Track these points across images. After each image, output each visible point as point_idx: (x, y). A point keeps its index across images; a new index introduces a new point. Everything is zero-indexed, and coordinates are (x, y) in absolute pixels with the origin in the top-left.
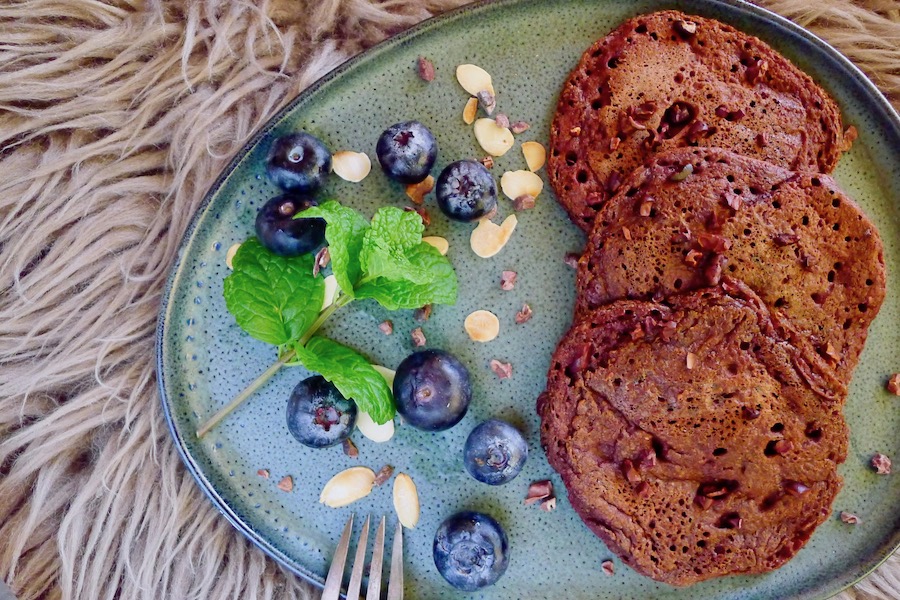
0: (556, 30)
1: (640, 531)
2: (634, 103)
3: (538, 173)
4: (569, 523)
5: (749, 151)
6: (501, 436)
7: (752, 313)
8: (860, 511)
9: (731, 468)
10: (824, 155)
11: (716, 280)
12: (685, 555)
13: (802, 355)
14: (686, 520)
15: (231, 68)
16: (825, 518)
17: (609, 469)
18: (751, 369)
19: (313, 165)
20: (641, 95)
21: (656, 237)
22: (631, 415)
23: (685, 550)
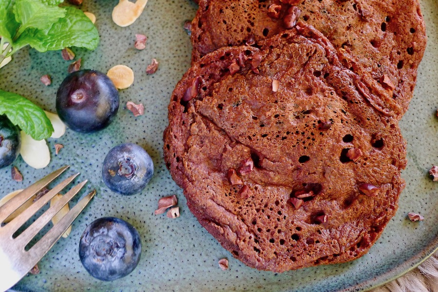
1: (244, 227)
4: (191, 229)
6: (129, 151)
7: (321, 48)
8: (423, 212)
9: (315, 173)
11: (292, 24)
12: (283, 246)
13: (362, 80)
14: (281, 217)
16: (393, 214)
17: (218, 177)
18: (323, 91)
22: (232, 132)
23: (282, 242)
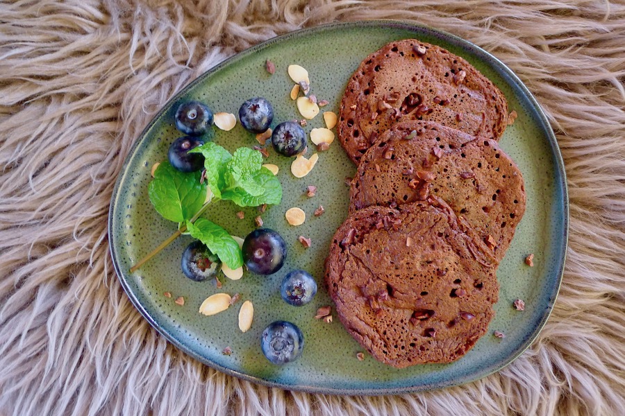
0: (347, 47)
1: (378, 336)
2: (387, 93)
3: (332, 130)
5: (452, 124)
6: (301, 279)
7: (445, 216)
8: (505, 331)
9: (431, 303)
10: (496, 127)
11: (425, 196)
12: (403, 351)
13: (472, 241)
14: (404, 331)
15: (159, 60)
16: (484, 334)
17: (362, 300)
18: (443, 248)
19: (203, 121)
20: (392, 88)
21: (395, 170)
22: (375, 271)
23: (403, 348)
